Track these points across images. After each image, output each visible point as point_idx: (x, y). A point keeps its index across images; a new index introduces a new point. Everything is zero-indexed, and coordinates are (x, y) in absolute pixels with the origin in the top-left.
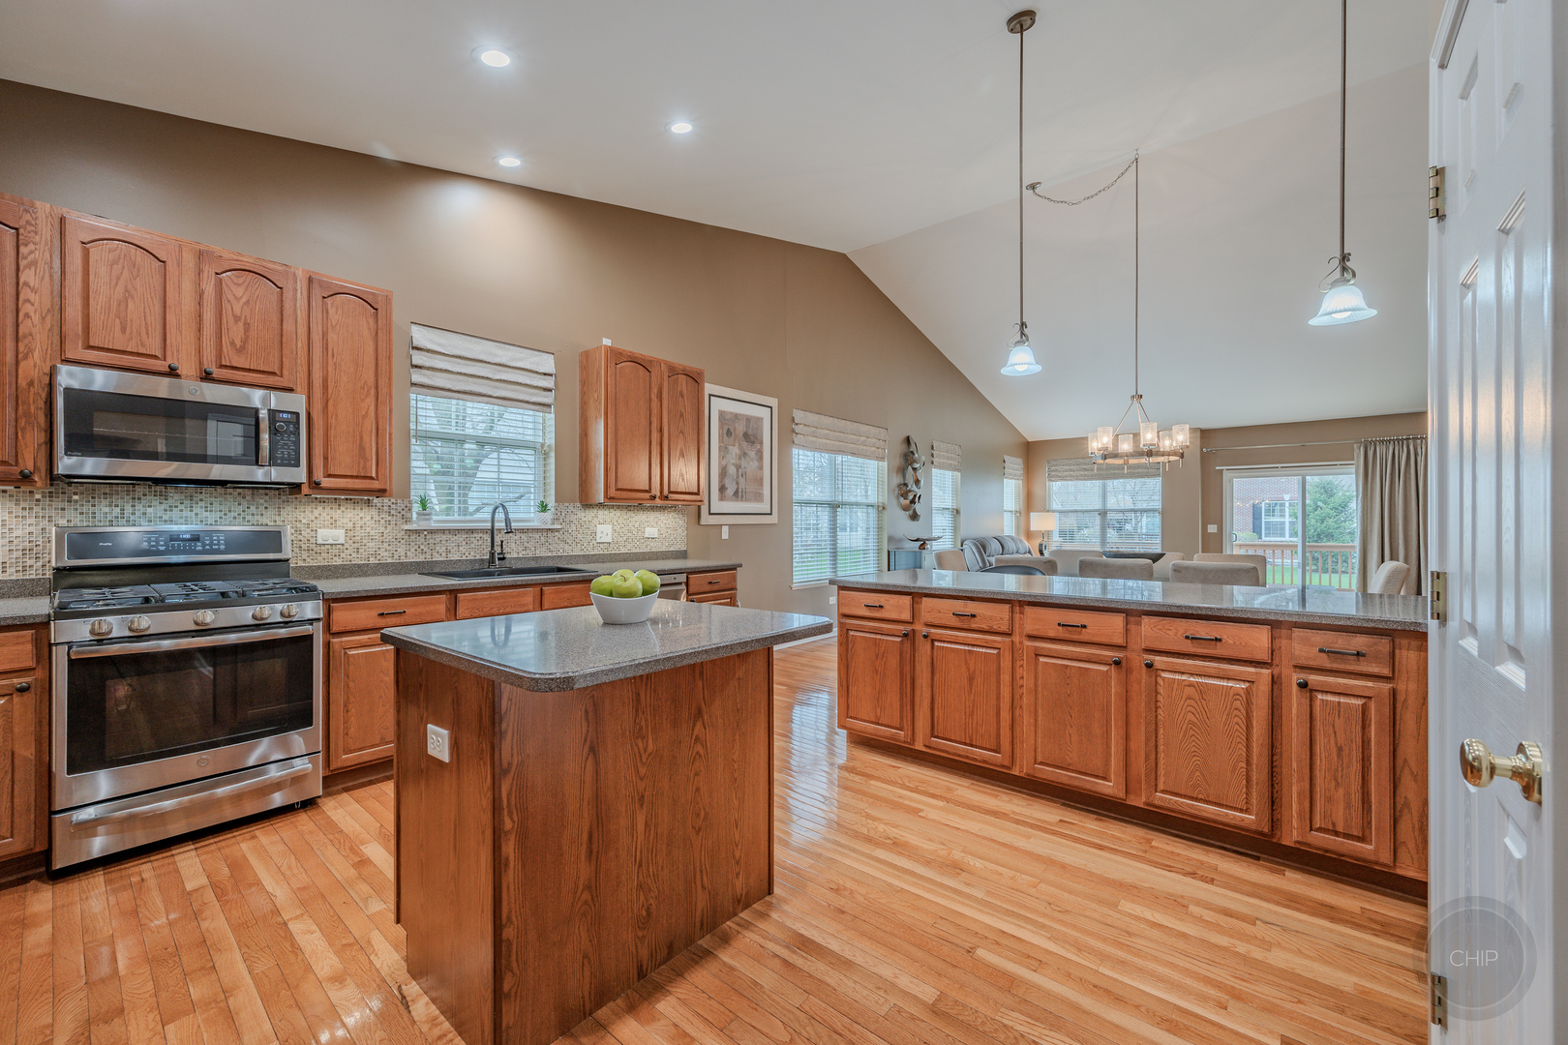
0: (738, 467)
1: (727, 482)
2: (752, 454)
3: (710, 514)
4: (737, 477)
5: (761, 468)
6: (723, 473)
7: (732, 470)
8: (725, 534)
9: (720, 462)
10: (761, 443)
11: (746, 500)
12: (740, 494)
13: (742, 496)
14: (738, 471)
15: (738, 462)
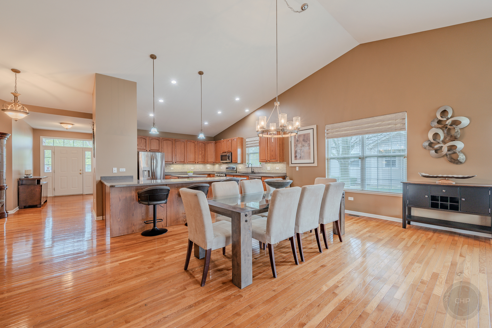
0: (301, 150)
1: (297, 155)
2: (306, 145)
3: (292, 164)
4: (301, 153)
5: (310, 149)
6: (296, 152)
7: (299, 151)
8: (297, 169)
9: (295, 150)
10: (310, 141)
11: (304, 159)
12: (302, 158)
13: (303, 158)
14: (301, 151)
15: (301, 148)
